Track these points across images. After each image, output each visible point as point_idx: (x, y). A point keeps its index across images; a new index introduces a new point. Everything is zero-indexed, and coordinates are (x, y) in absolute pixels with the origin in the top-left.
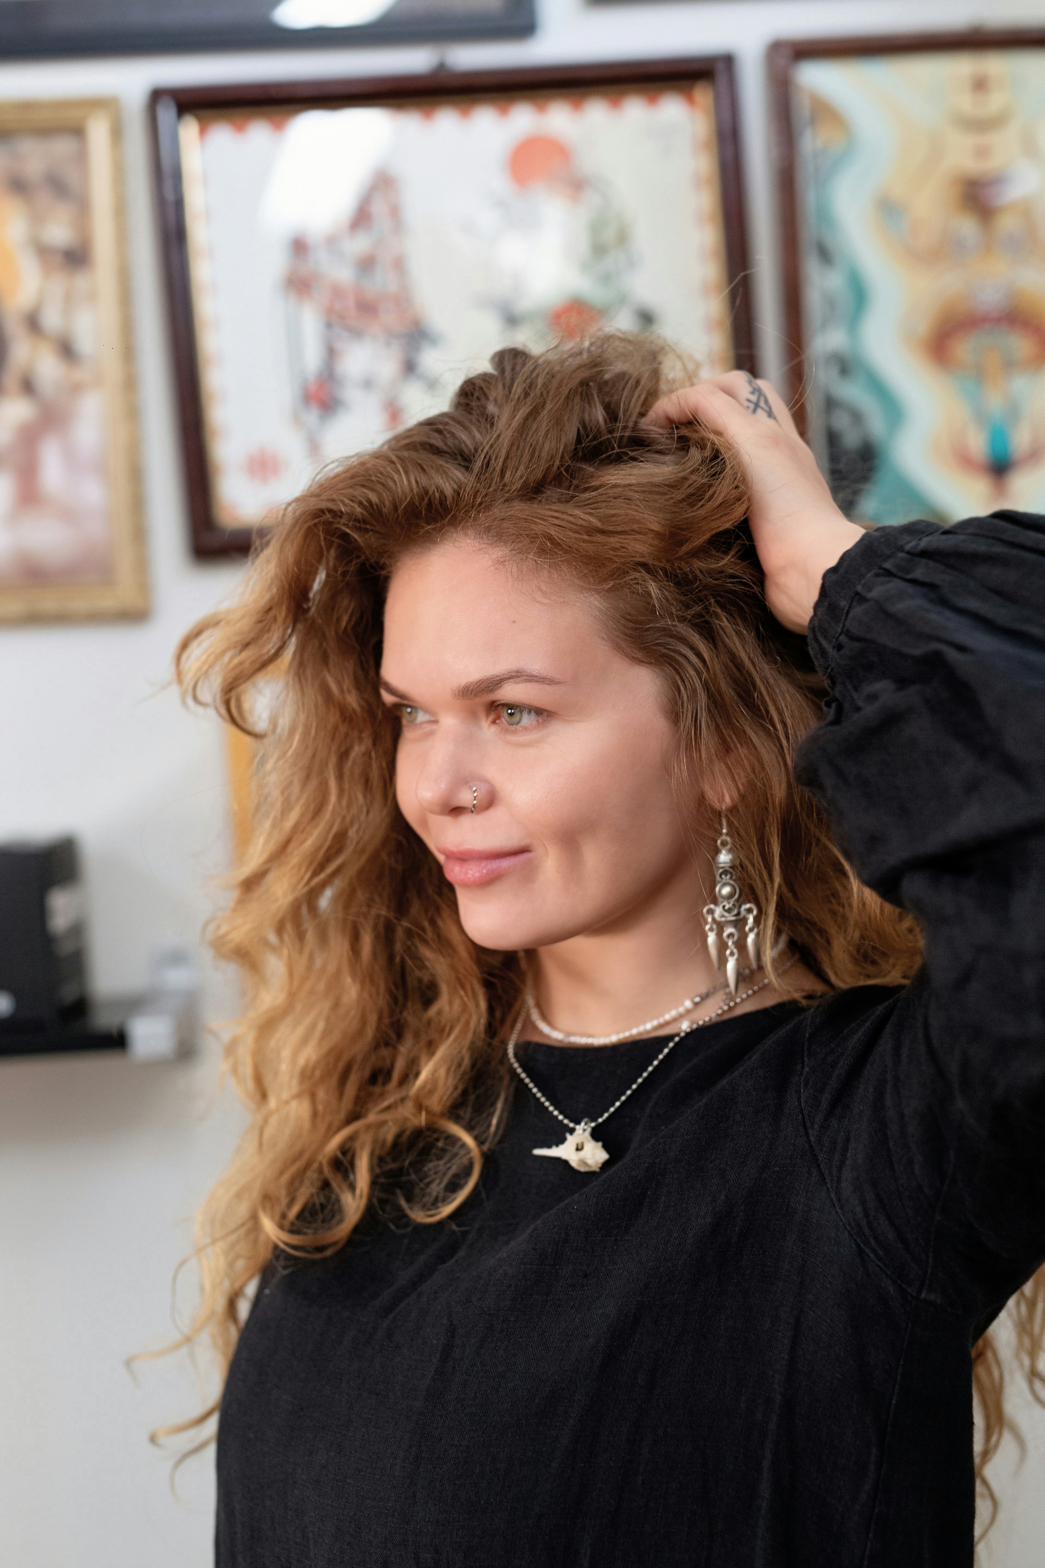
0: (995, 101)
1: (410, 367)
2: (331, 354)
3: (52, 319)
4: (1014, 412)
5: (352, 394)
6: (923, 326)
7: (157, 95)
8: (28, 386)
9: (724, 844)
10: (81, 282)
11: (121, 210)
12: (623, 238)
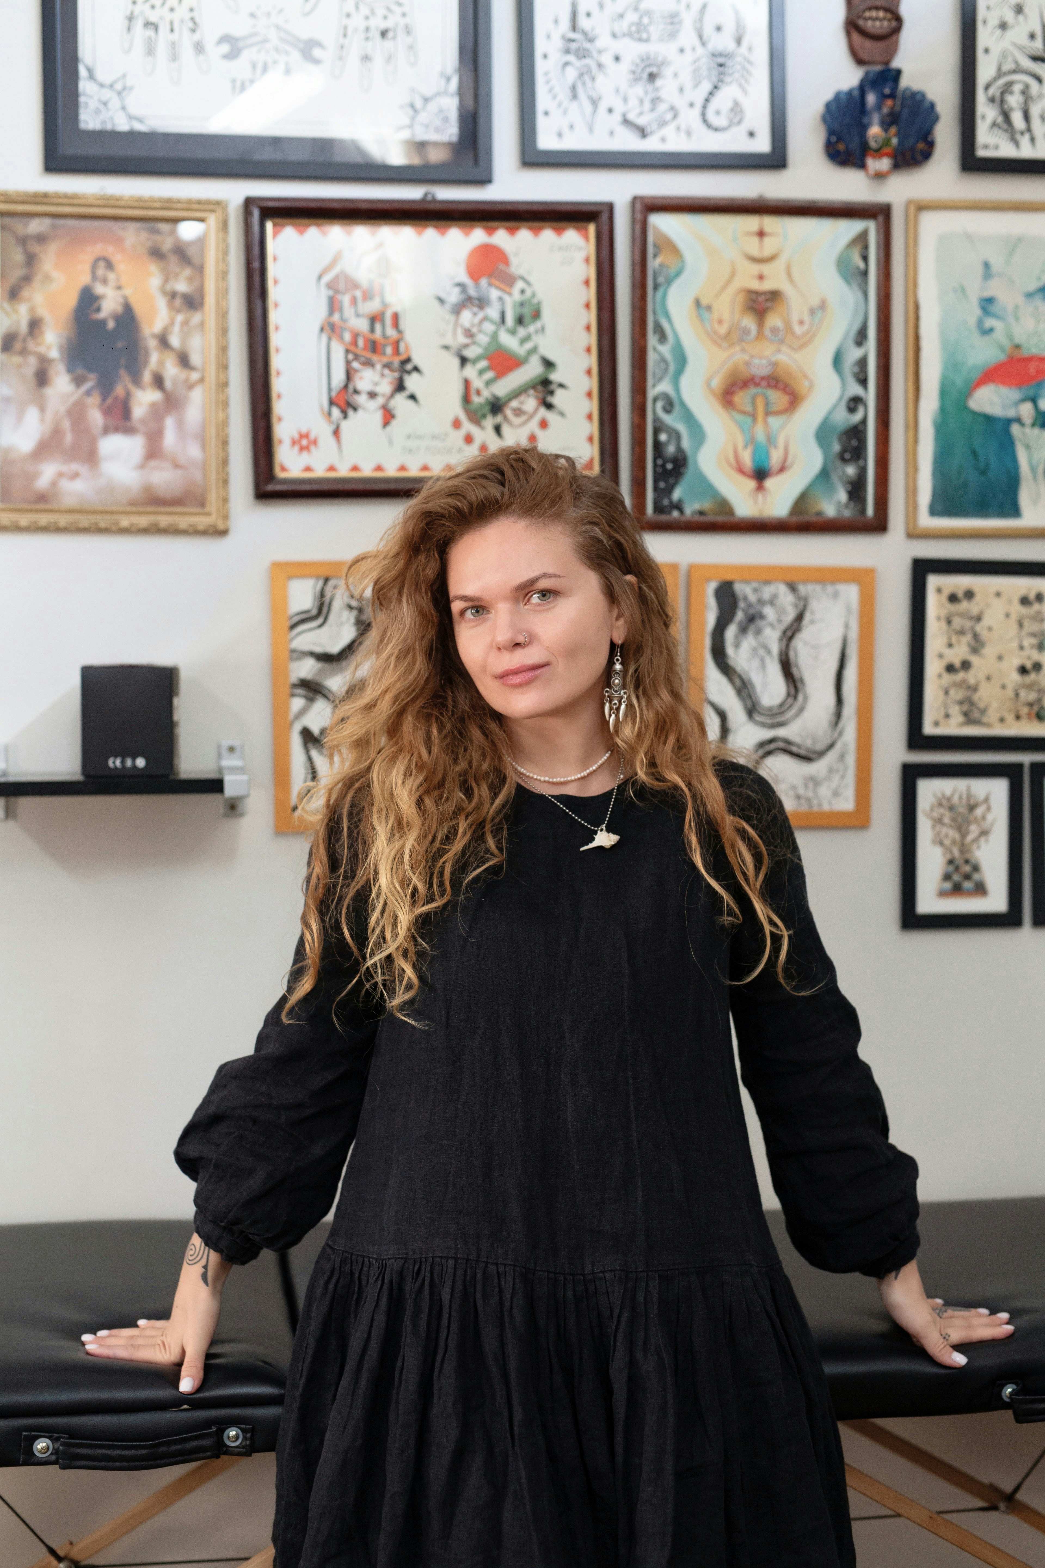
0: (769, 246)
1: (400, 387)
2: (349, 375)
3: (175, 341)
4: (771, 440)
5: (361, 400)
6: (717, 383)
7: (249, 202)
8: (158, 381)
9: (618, 660)
10: (196, 318)
11: (223, 275)
12: (537, 315)
